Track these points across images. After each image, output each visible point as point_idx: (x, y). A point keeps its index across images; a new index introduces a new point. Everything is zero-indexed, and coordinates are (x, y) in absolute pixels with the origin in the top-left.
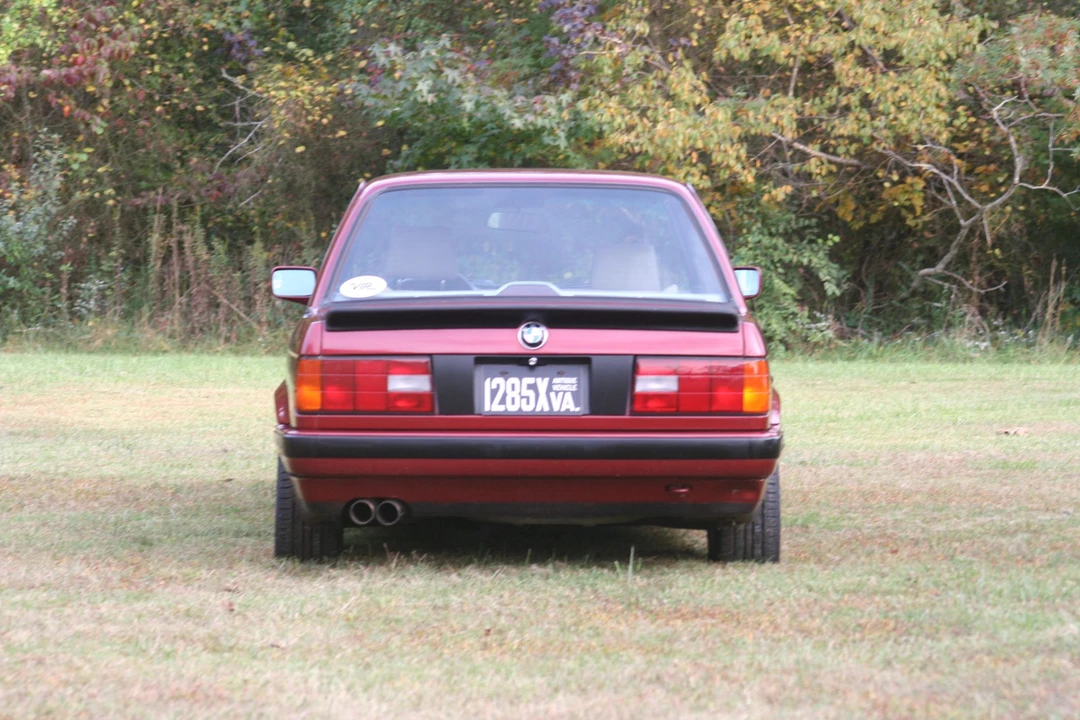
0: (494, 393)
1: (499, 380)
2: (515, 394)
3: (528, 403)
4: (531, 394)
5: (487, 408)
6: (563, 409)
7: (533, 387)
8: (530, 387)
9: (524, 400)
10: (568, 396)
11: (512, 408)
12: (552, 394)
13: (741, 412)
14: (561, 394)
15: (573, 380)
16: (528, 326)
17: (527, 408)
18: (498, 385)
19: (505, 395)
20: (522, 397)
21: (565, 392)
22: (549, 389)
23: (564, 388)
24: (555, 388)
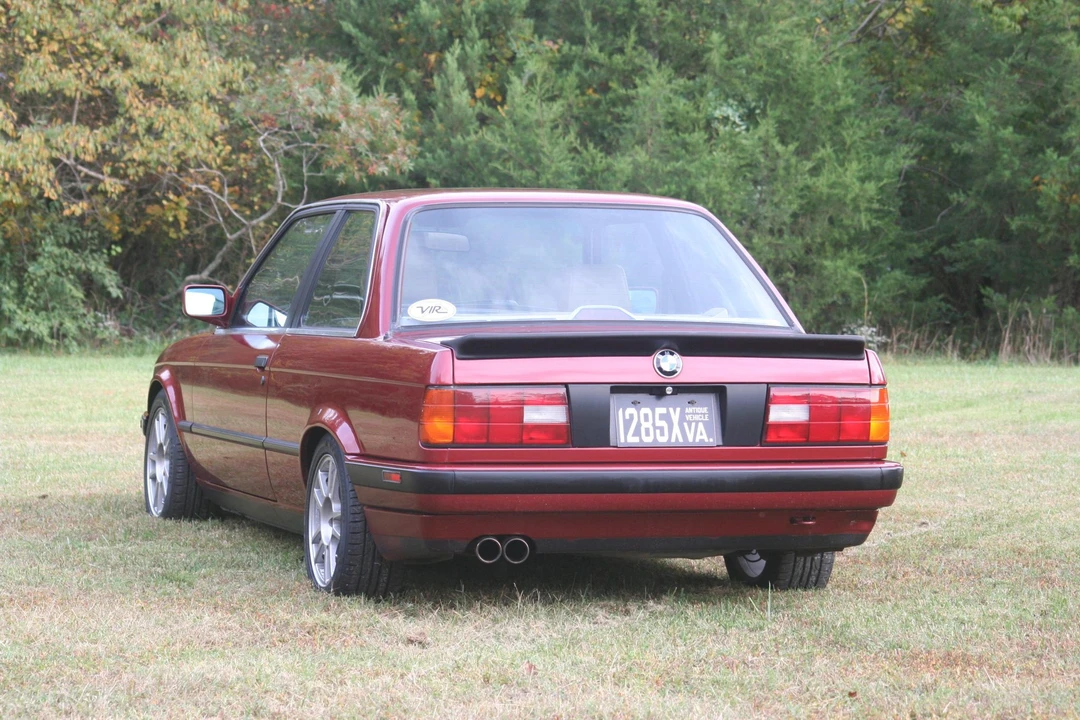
0: (627, 424)
1: (631, 410)
2: (649, 425)
3: (662, 434)
4: (663, 424)
5: (622, 440)
6: (697, 440)
7: (666, 417)
8: (662, 417)
9: (658, 431)
10: (701, 425)
11: (648, 440)
12: (685, 424)
13: (867, 442)
14: (693, 424)
15: (705, 410)
16: (663, 354)
17: (663, 440)
18: (631, 416)
19: (639, 425)
20: (655, 428)
21: (697, 422)
22: (682, 419)
23: (697, 418)
24: (688, 417)
